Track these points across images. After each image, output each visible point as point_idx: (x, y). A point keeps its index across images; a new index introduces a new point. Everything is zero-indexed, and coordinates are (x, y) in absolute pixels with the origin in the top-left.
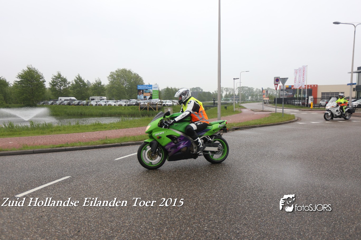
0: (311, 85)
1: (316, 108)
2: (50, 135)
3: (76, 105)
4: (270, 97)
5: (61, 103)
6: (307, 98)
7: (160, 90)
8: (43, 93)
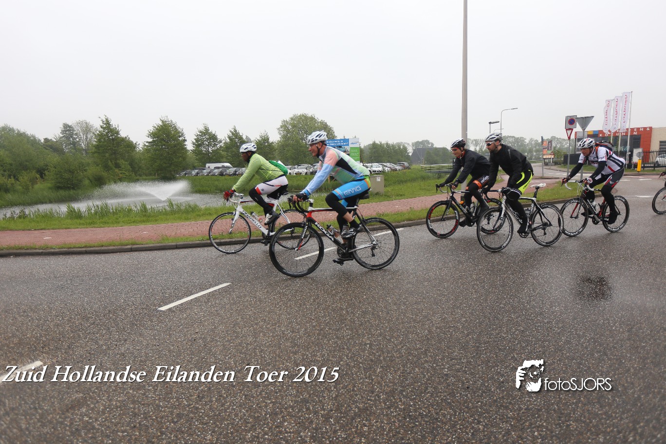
0: (638, 129)
1: (646, 171)
2: (198, 222)
3: (231, 175)
4: (556, 153)
5: (210, 173)
6: (630, 153)
7: (362, 147)
8: (184, 159)
